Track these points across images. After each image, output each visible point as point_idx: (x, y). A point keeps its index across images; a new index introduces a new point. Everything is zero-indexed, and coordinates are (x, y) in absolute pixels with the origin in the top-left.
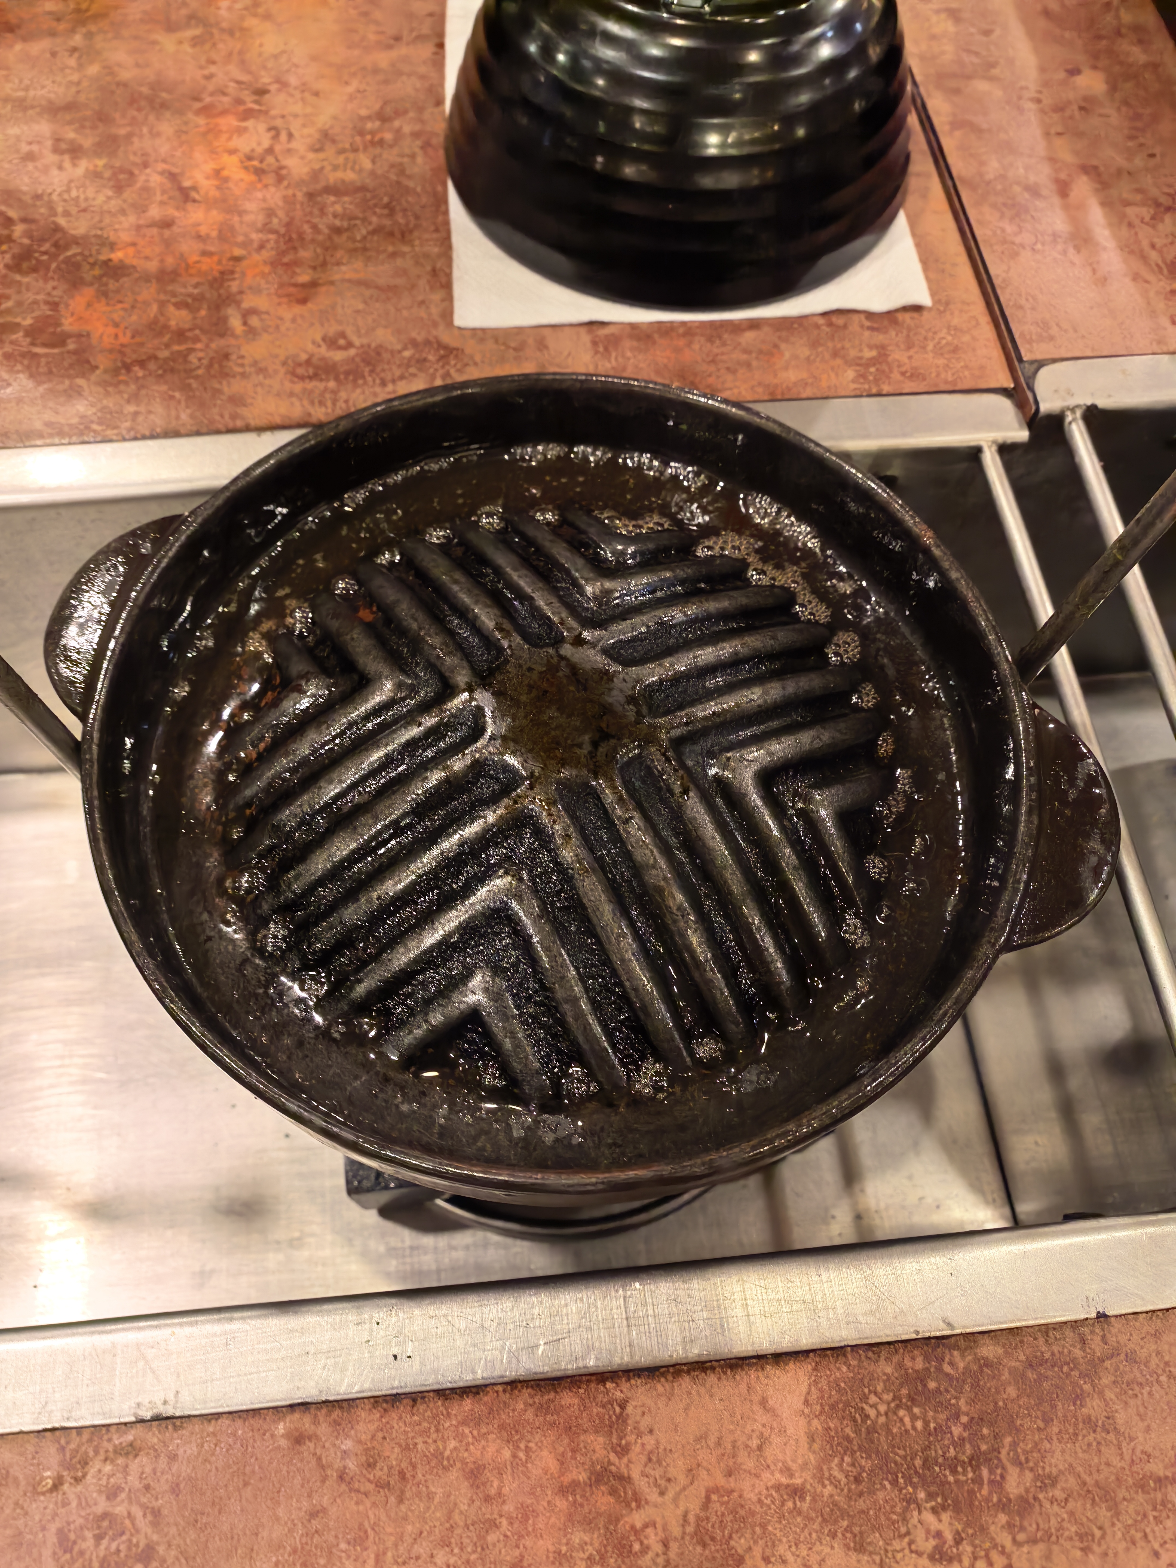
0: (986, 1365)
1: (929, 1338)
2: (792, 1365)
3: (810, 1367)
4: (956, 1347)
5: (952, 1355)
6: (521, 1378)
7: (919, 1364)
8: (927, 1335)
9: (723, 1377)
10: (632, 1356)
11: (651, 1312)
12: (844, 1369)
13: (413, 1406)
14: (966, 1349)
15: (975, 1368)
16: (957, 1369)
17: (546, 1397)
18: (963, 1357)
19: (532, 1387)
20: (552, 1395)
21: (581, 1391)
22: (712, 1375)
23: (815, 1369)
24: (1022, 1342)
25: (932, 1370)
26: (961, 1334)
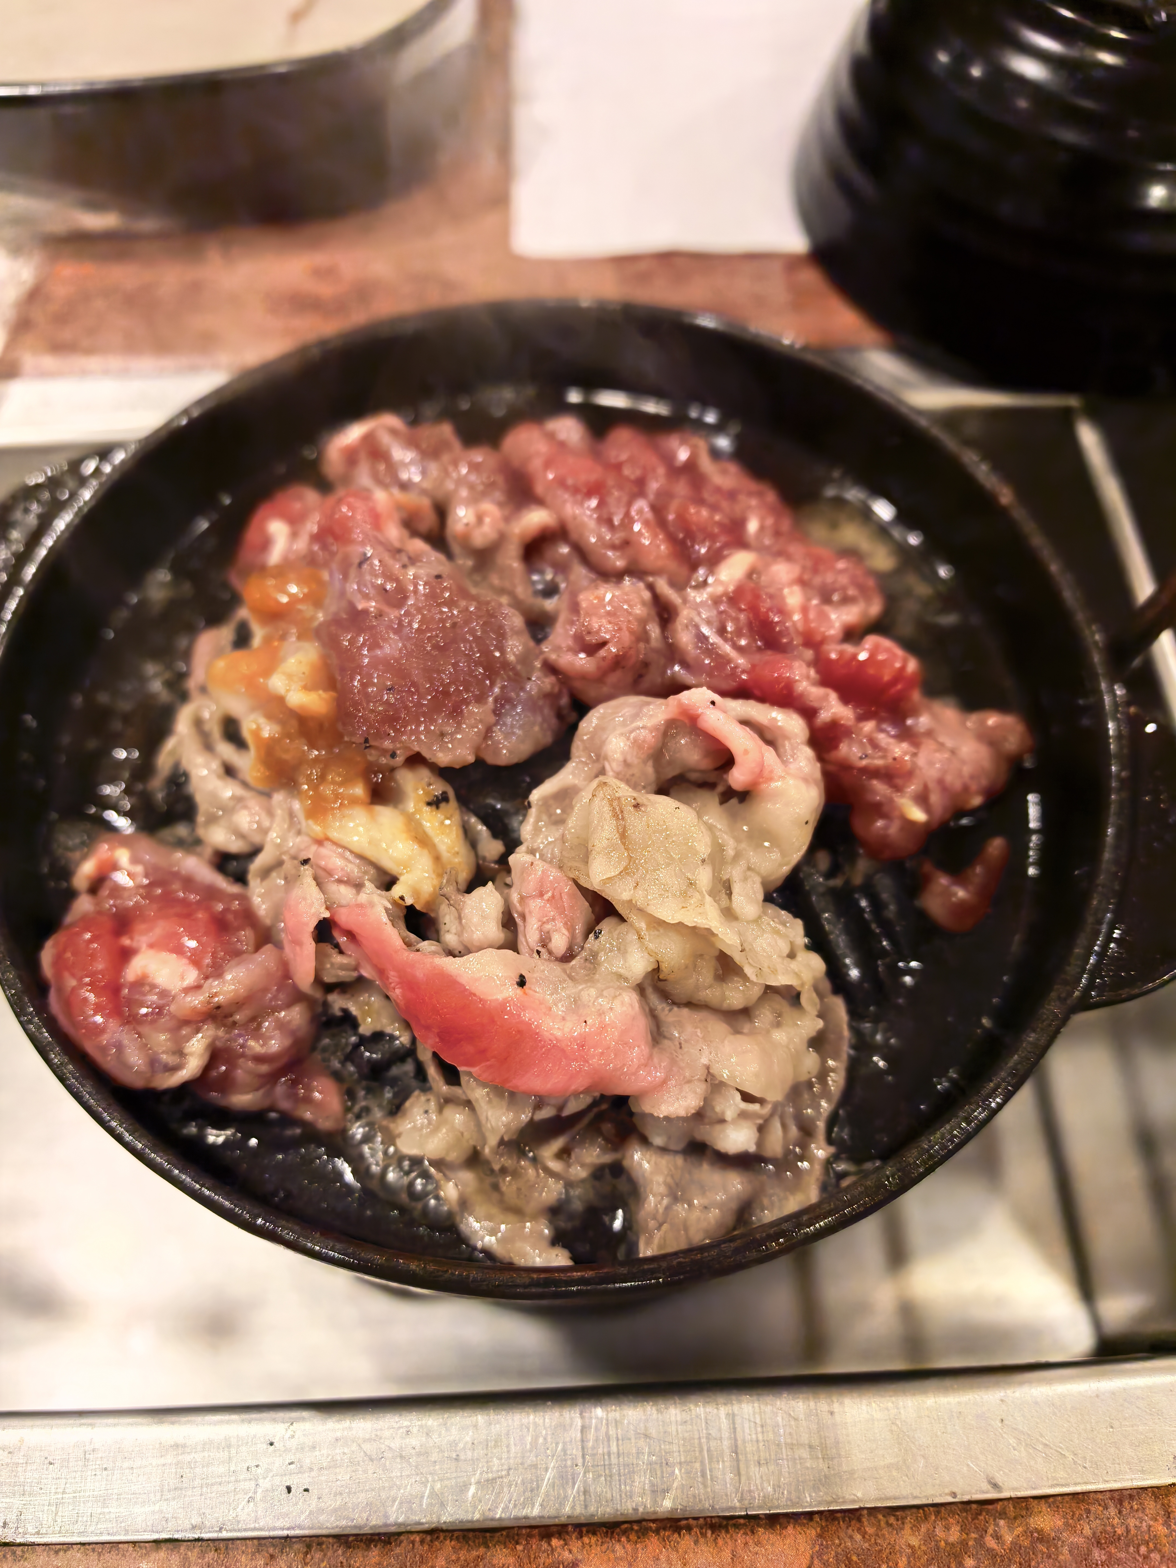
0: (1041, 1540)
1: (969, 1502)
2: (790, 1530)
3: (814, 1532)
4: (1003, 1514)
5: (997, 1525)
6: (444, 1527)
7: (954, 1535)
8: (966, 1498)
9: (702, 1540)
10: (586, 1506)
11: (614, 1448)
12: (858, 1537)
13: (306, 1553)
14: (1015, 1518)
15: (1026, 1543)
16: (1003, 1544)
17: (475, 1553)
18: (1011, 1529)
19: (458, 1538)
20: (482, 1550)
21: (520, 1548)
22: (687, 1537)
23: (820, 1536)
24: (1088, 1511)
25: (970, 1543)
26: (1010, 1499)
